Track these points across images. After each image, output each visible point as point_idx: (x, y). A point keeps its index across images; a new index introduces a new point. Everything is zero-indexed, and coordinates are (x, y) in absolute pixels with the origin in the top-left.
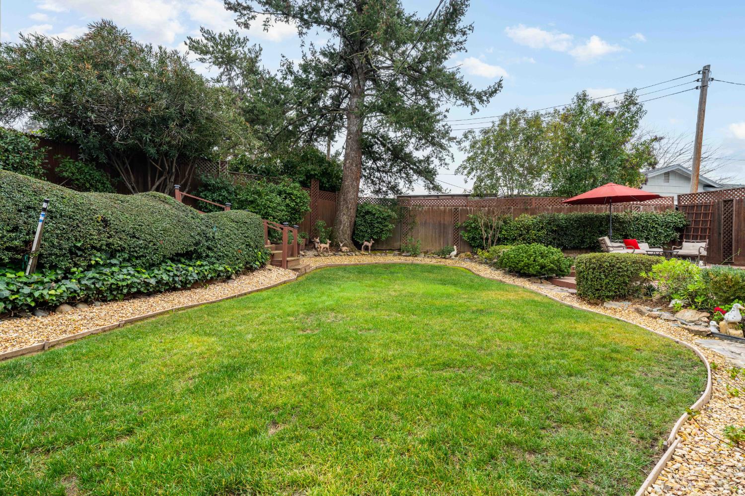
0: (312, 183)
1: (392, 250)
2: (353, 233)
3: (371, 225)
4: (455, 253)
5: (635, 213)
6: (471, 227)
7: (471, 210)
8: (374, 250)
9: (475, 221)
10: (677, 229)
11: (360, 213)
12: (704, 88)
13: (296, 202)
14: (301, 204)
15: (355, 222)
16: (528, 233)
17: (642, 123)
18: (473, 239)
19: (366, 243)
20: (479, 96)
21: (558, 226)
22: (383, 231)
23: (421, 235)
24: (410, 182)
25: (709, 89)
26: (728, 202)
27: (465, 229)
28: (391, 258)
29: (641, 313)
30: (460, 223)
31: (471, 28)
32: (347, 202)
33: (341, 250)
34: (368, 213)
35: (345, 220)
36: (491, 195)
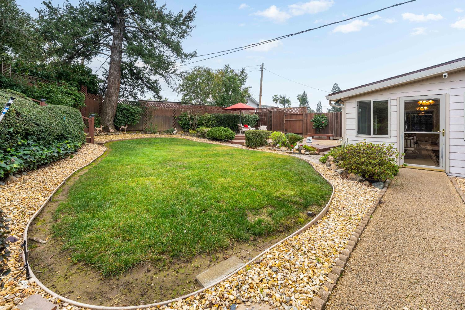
0: (82, 88)
1: (139, 131)
2: (114, 121)
3: (127, 116)
4: (176, 131)
5: (244, 115)
6: (183, 119)
7: (182, 110)
8: (128, 131)
9: (185, 115)
10: (257, 121)
11: (118, 109)
12: (262, 71)
13: (75, 100)
14: (79, 101)
15: (116, 114)
16: (208, 122)
17: (247, 80)
18: (184, 124)
19: (122, 127)
20: (186, 56)
21: (220, 119)
22: (134, 120)
23: (155, 122)
24: (143, 93)
25: (263, 71)
26: (271, 112)
27: (180, 119)
28: (140, 136)
29: (271, 150)
30: (176, 117)
31: (195, 27)
32: (111, 102)
33: (109, 132)
34: (124, 109)
35: (110, 113)
36: (189, 103)
